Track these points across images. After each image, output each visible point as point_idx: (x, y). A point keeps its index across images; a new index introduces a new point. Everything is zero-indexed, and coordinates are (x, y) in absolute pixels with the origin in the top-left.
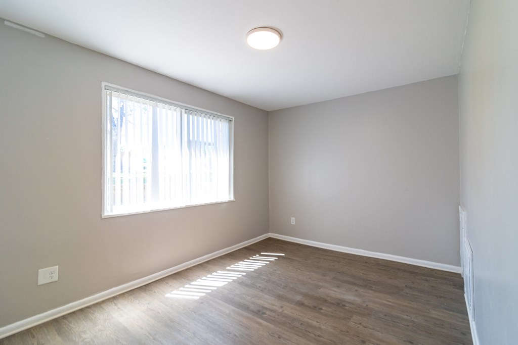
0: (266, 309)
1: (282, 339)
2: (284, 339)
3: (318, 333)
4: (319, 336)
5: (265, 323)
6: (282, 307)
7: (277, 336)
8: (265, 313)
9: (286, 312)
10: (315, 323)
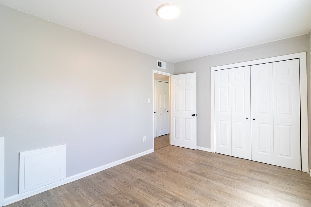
0: (170, 203)
1: (162, 184)
2: (161, 185)
3: (143, 187)
4: (143, 185)
5: (171, 193)
6: (158, 204)
7: (164, 186)
8: (171, 199)
9: (156, 200)
10: (141, 191)
